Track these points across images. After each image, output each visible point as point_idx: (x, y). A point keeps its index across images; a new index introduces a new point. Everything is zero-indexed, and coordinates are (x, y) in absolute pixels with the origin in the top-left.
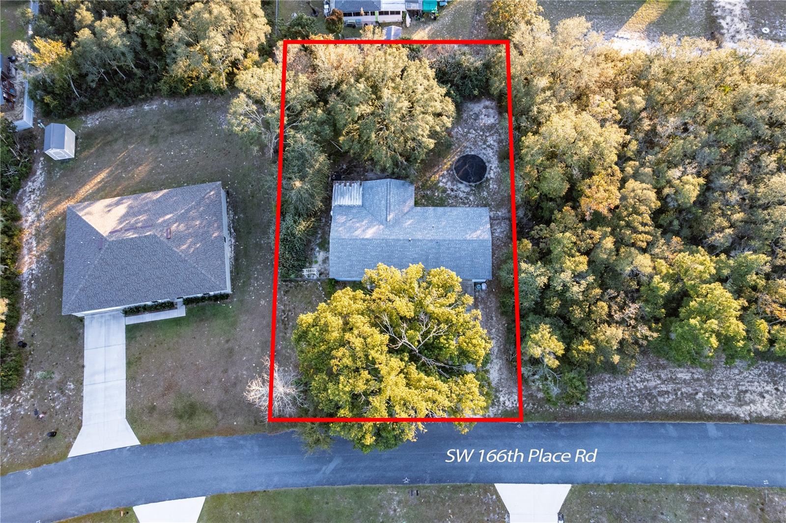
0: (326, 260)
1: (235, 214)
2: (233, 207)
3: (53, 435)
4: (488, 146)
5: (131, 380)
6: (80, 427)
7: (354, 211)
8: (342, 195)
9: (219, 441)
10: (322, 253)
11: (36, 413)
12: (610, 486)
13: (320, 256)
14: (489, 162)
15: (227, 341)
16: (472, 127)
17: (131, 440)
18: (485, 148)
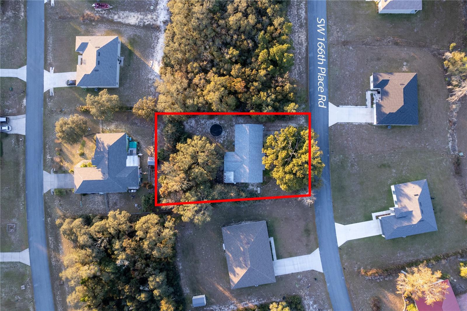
0: (252, 185)
1: (232, 222)
2: (229, 224)
3: (315, 279)
4: (205, 123)
5: (296, 255)
6: (313, 270)
7: (236, 174)
8: (229, 179)
9: (317, 220)
10: (250, 187)
11: (308, 287)
12: (329, 90)
13: (251, 187)
14: (212, 123)
15: (282, 220)
16: (196, 129)
17: (317, 251)
18: (206, 124)
